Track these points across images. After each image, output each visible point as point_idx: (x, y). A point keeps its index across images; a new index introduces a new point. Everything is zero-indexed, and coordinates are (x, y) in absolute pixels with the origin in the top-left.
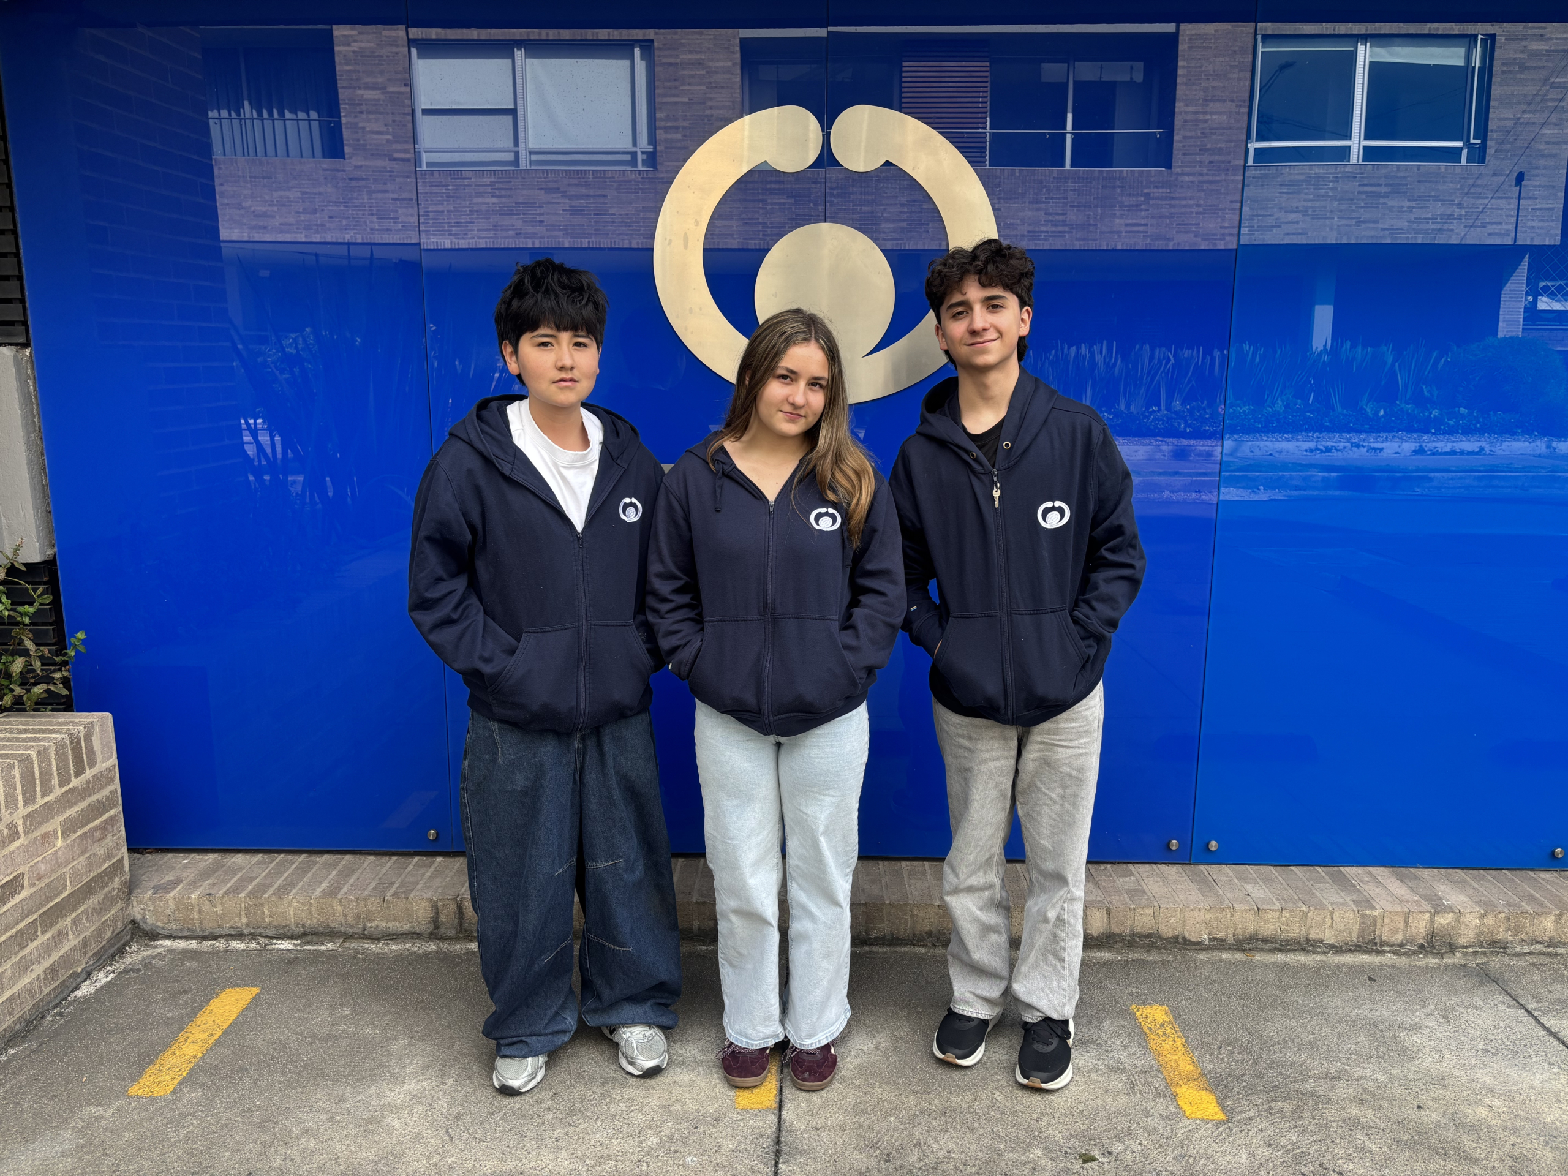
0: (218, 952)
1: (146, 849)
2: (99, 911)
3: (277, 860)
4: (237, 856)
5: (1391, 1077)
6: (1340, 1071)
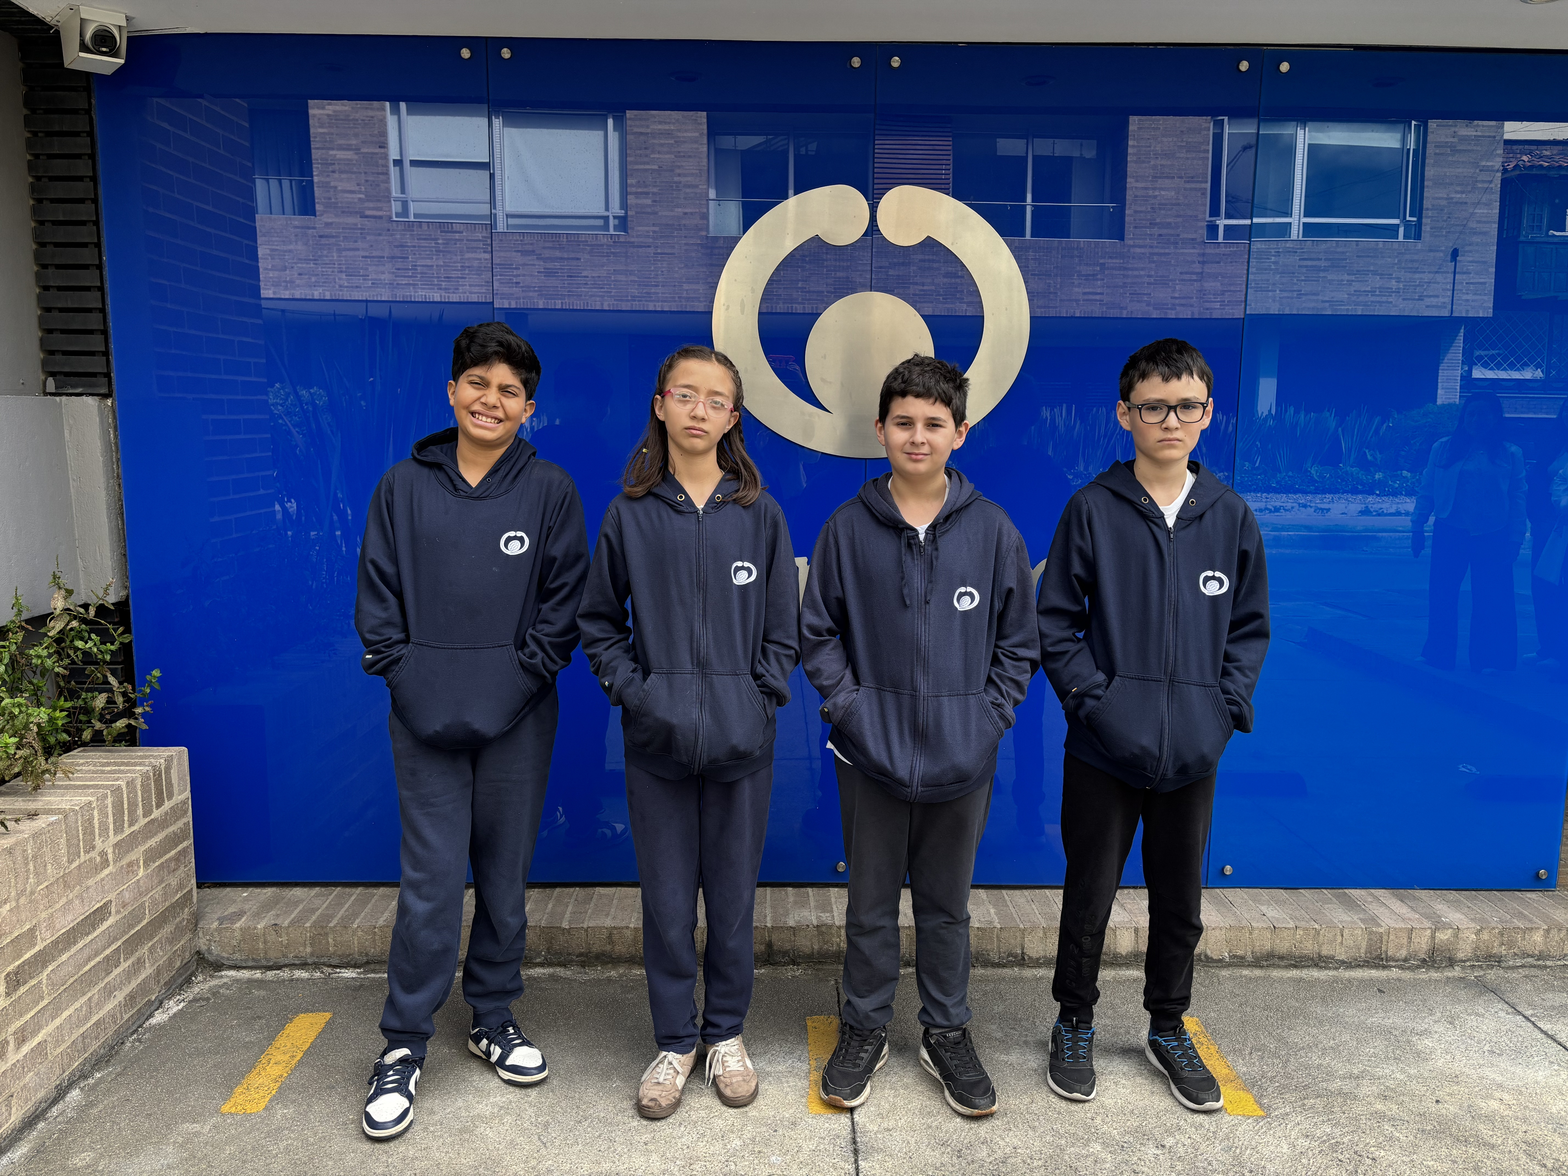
0: (284, 981)
1: (205, 883)
2: (171, 941)
3: (335, 893)
4: (295, 889)
5: (1409, 1076)
6: (1363, 1072)
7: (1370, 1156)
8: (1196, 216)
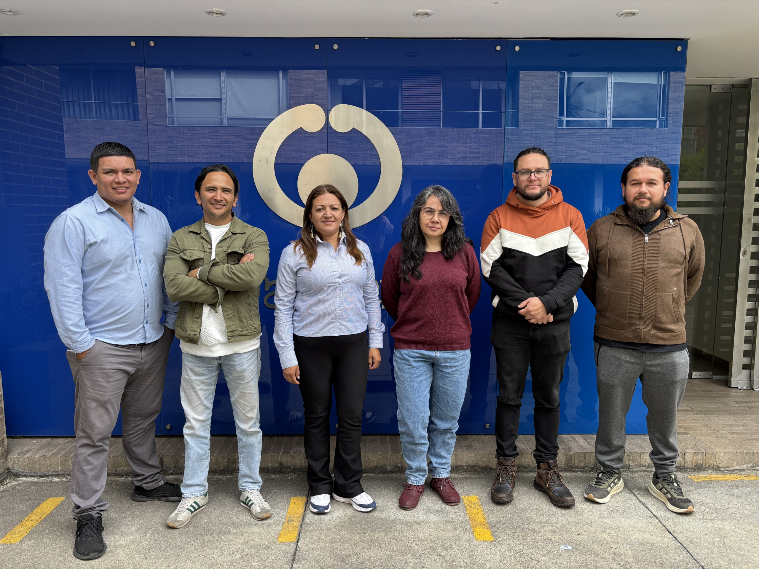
0: (48, 482)
1: (16, 436)
4: (59, 439)
5: (569, 522)
6: (548, 520)
7: (537, 560)
8: (552, 116)
